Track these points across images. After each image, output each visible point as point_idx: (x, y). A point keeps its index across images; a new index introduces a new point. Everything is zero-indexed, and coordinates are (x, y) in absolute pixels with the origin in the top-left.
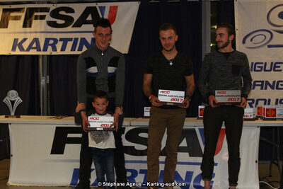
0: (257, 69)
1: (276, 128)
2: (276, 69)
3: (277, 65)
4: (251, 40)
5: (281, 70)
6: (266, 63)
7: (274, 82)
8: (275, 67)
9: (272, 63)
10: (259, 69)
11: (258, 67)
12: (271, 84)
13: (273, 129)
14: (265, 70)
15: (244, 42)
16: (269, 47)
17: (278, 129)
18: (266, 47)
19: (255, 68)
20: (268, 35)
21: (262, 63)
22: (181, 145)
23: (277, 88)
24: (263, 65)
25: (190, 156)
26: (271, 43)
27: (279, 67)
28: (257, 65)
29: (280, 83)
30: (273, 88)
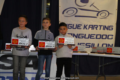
0: (69, 27)
1: (77, 55)
2: (79, 28)
3: (79, 26)
4: (67, 13)
5: (81, 29)
6: (73, 25)
7: (77, 34)
8: (78, 27)
9: (77, 25)
10: (70, 27)
11: (70, 26)
12: (76, 35)
13: (76, 56)
14: (73, 28)
15: (63, 13)
16: (76, 16)
17: (78, 56)
18: (74, 16)
19: (68, 27)
20: (75, 10)
21: (72, 25)
22: (29, 64)
23: (79, 38)
24: (72, 26)
25: (34, 69)
26: (77, 15)
27: (80, 27)
28: (69, 25)
29: (80, 35)
30: (76, 37)
